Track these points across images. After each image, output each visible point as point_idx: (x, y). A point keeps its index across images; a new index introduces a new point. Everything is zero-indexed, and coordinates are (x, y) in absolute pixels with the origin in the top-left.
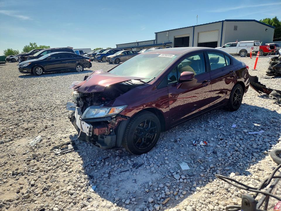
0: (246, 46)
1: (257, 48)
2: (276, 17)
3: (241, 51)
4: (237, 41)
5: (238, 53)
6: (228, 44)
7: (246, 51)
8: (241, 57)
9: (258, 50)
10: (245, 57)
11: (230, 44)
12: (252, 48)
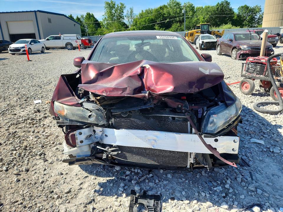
0: (70, 39)
1: (80, 42)
2: (71, 15)
3: (67, 44)
4: (60, 34)
5: (64, 46)
6: (51, 37)
7: (71, 45)
8: (68, 50)
9: (81, 44)
10: (71, 50)
11: (53, 37)
12: (76, 42)
